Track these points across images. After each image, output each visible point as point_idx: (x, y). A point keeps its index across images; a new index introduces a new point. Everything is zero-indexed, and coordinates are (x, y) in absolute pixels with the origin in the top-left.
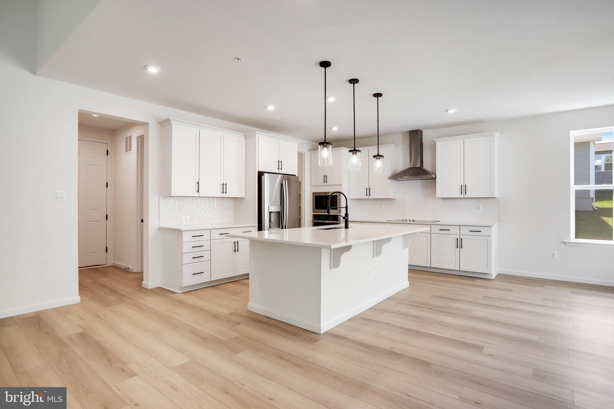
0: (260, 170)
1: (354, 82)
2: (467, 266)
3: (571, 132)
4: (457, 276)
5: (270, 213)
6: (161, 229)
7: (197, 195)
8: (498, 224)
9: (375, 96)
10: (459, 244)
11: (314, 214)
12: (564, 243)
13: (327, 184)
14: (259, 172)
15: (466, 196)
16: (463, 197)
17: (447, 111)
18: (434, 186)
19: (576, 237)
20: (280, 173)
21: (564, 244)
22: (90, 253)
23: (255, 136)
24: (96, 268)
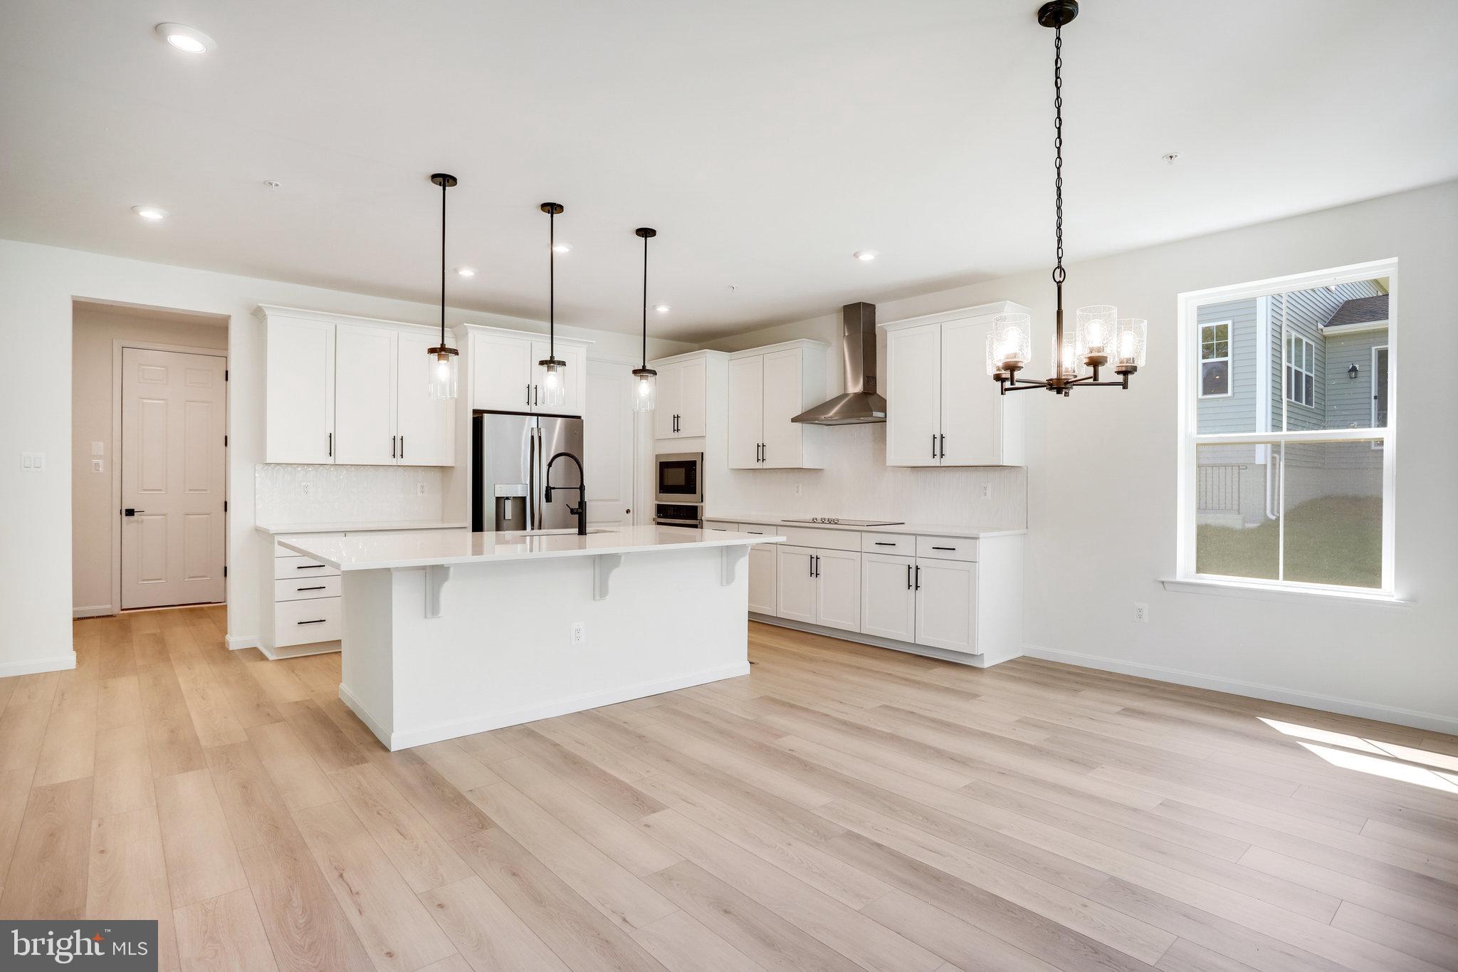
0: (476, 408)
1: (552, 211)
2: (932, 636)
3: (1181, 296)
4: (906, 656)
5: (499, 501)
6: (258, 530)
7: (330, 460)
8: (1025, 531)
9: (639, 232)
10: (913, 579)
11: (658, 505)
12: (1163, 582)
13: (681, 434)
14: (475, 411)
15: (945, 462)
16: (939, 465)
17: (856, 255)
18: (881, 438)
19: (1199, 570)
20: (533, 412)
21: (1161, 585)
22: (190, 577)
23: (467, 334)
24: (202, 609)
